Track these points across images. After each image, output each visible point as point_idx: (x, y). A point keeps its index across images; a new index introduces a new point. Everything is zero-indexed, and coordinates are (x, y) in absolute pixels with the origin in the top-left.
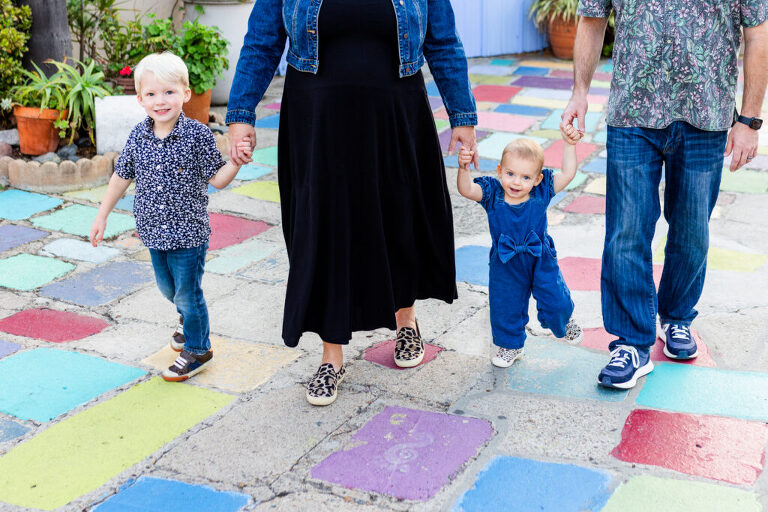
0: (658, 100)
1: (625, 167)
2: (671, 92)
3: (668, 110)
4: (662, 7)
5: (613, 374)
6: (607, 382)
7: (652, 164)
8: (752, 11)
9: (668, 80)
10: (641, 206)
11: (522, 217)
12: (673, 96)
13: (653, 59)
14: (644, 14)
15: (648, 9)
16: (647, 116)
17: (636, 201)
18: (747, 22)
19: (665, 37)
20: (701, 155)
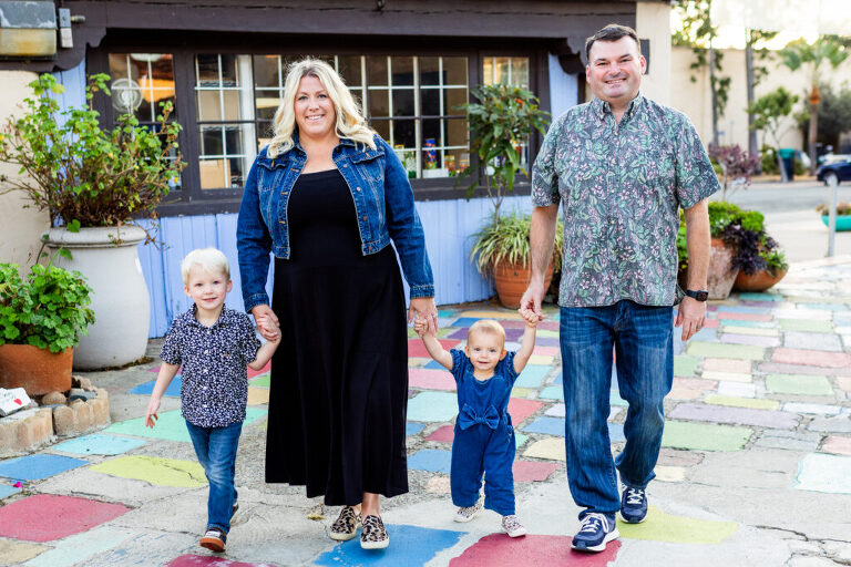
0: (606, 278)
1: (578, 348)
2: (618, 270)
3: (616, 287)
4: (605, 190)
5: (586, 538)
6: (581, 546)
7: (604, 343)
8: (688, 193)
9: (614, 259)
10: (595, 384)
11: (484, 392)
12: (620, 274)
13: (599, 239)
14: (588, 198)
15: (591, 193)
16: (596, 295)
17: (590, 379)
18: (683, 203)
19: (609, 218)
20: (652, 332)
